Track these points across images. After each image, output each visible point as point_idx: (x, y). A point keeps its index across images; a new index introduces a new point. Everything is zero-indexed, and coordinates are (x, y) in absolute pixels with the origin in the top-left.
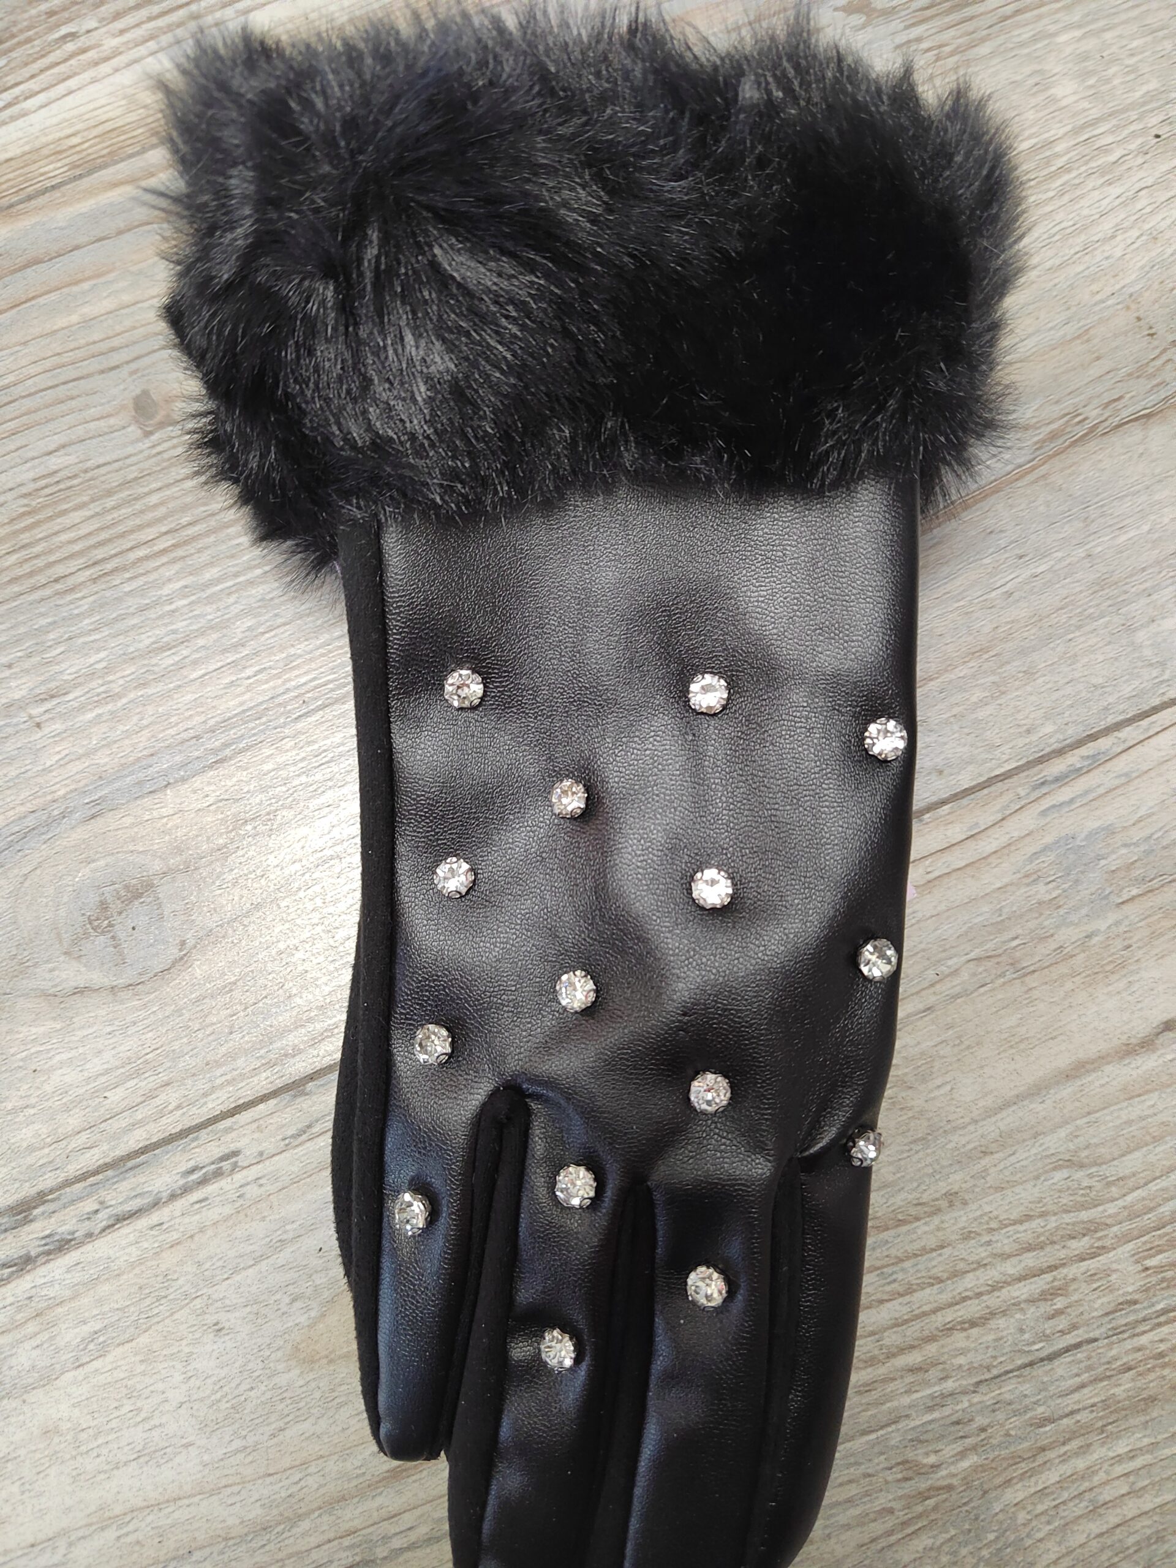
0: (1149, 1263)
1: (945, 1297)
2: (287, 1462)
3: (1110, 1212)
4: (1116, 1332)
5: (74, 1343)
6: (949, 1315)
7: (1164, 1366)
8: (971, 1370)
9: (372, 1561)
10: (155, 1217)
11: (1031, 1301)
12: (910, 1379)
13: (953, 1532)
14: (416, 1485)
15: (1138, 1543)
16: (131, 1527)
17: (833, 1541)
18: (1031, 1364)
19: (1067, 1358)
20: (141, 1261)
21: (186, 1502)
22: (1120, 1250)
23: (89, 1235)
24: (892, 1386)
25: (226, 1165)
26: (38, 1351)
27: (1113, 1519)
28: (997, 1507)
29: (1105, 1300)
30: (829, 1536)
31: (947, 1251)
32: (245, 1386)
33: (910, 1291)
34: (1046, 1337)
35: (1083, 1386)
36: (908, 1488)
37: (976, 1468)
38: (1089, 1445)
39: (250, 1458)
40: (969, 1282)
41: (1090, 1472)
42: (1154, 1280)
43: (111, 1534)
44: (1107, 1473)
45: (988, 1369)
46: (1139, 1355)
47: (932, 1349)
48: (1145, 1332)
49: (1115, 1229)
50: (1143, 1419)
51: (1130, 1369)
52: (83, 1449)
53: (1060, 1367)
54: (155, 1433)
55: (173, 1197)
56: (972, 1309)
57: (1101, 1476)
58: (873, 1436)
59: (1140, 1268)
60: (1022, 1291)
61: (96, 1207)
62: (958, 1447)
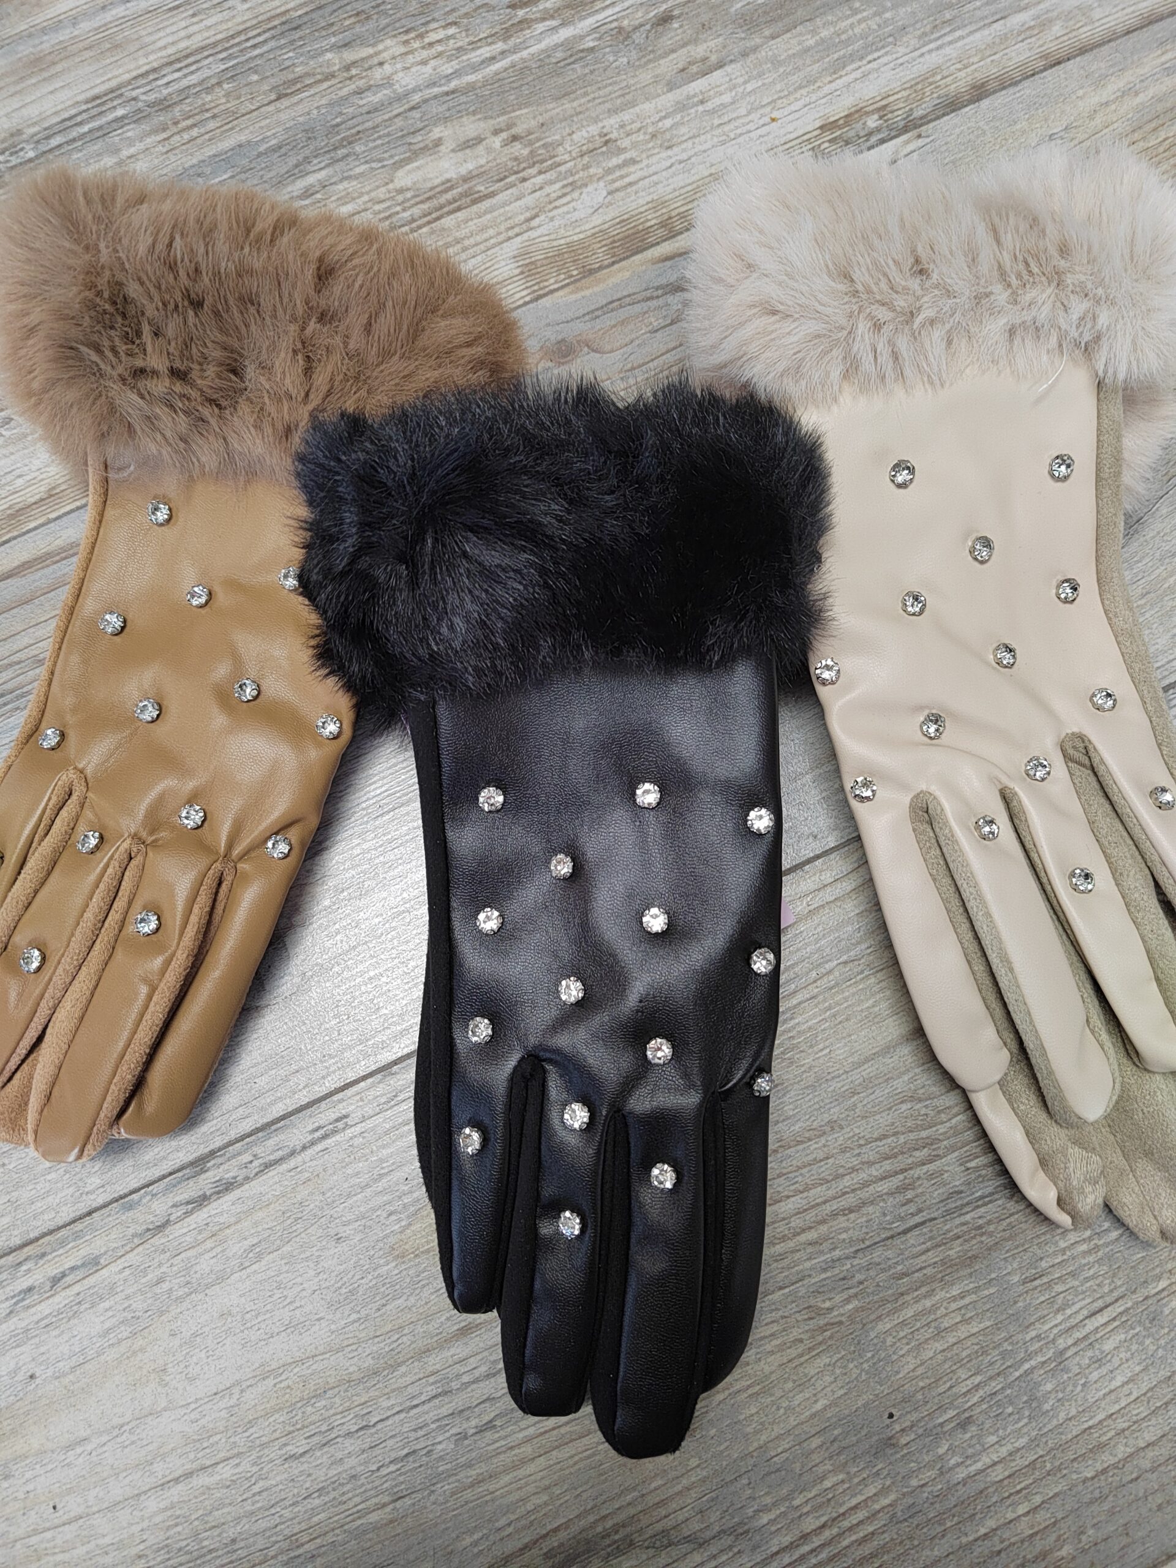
0: (969, 1165)
1: (830, 1193)
2: (389, 1327)
3: (941, 1131)
4: (949, 1212)
5: (240, 1253)
6: (834, 1205)
7: (982, 1235)
8: (851, 1240)
9: (450, 1392)
10: (292, 1163)
11: (891, 1194)
12: (810, 1249)
13: (843, 1353)
14: (478, 1338)
15: (969, 1355)
16: (283, 1377)
17: (763, 1362)
18: (892, 1237)
19: (916, 1232)
20: (283, 1195)
21: (321, 1357)
22: (949, 1157)
23: (247, 1179)
24: (797, 1256)
25: (340, 1125)
26: (215, 1260)
27: (952, 1340)
28: (872, 1335)
29: (940, 1191)
30: (760, 1359)
31: (831, 1161)
32: (357, 1277)
33: (807, 1189)
34: (902, 1219)
35: (928, 1250)
36: (812, 1324)
37: (857, 1310)
38: (933, 1290)
39: (363, 1326)
40: (847, 1182)
41: (934, 1308)
42: (973, 1176)
43: (270, 1382)
44: (946, 1308)
45: (863, 1241)
46: (965, 1228)
47: (823, 1229)
48: (967, 1213)
49: (945, 1142)
50: (969, 1271)
51: (959, 1237)
52: (249, 1325)
53: (912, 1238)
54: (297, 1312)
55: (304, 1148)
56: (850, 1200)
57: (943, 1311)
58: (787, 1290)
59: (963, 1168)
60: (884, 1187)
61: (251, 1158)
62: (845, 1295)
